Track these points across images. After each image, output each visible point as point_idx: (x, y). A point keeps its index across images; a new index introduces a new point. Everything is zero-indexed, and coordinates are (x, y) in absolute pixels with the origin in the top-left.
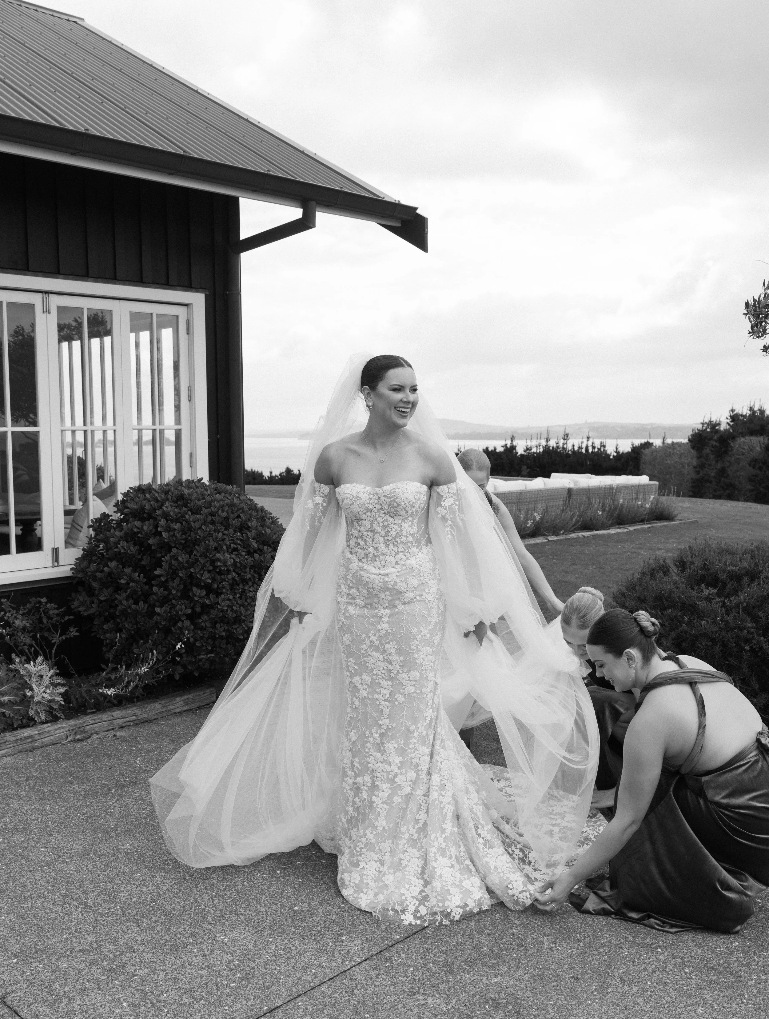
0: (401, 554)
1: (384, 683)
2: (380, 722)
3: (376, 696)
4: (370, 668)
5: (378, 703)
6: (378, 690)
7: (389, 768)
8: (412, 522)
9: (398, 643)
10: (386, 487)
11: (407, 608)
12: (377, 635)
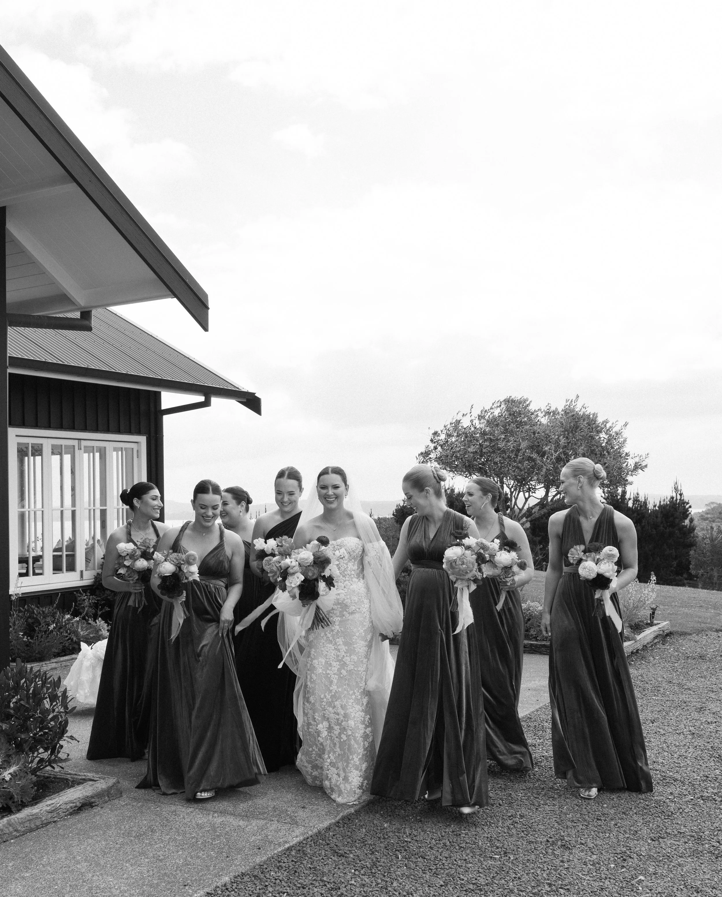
0: (347, 582)
1: (334, 664)
2: (331, 688)
3: (328, 672)
4: (324, 654)
5: (329, 676)
6: (330, 668)
7: (338, 717)
8: (354, 562)
9: (345, 638)
10: (338, 540)
11: (351, 617)
12: (331, 633)
